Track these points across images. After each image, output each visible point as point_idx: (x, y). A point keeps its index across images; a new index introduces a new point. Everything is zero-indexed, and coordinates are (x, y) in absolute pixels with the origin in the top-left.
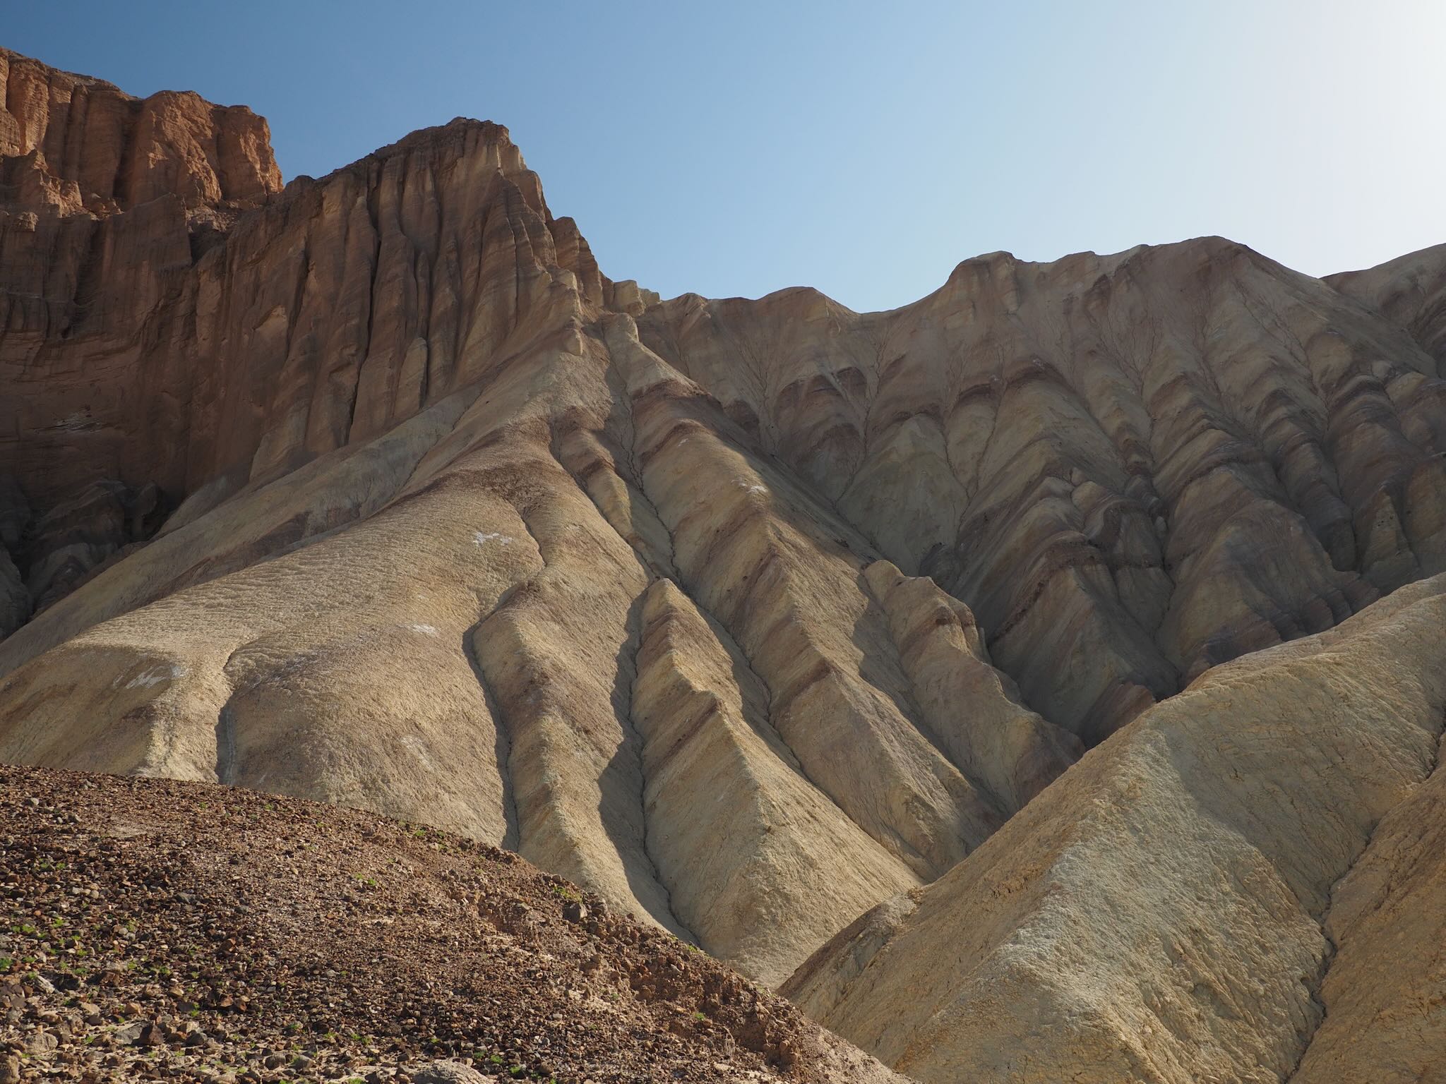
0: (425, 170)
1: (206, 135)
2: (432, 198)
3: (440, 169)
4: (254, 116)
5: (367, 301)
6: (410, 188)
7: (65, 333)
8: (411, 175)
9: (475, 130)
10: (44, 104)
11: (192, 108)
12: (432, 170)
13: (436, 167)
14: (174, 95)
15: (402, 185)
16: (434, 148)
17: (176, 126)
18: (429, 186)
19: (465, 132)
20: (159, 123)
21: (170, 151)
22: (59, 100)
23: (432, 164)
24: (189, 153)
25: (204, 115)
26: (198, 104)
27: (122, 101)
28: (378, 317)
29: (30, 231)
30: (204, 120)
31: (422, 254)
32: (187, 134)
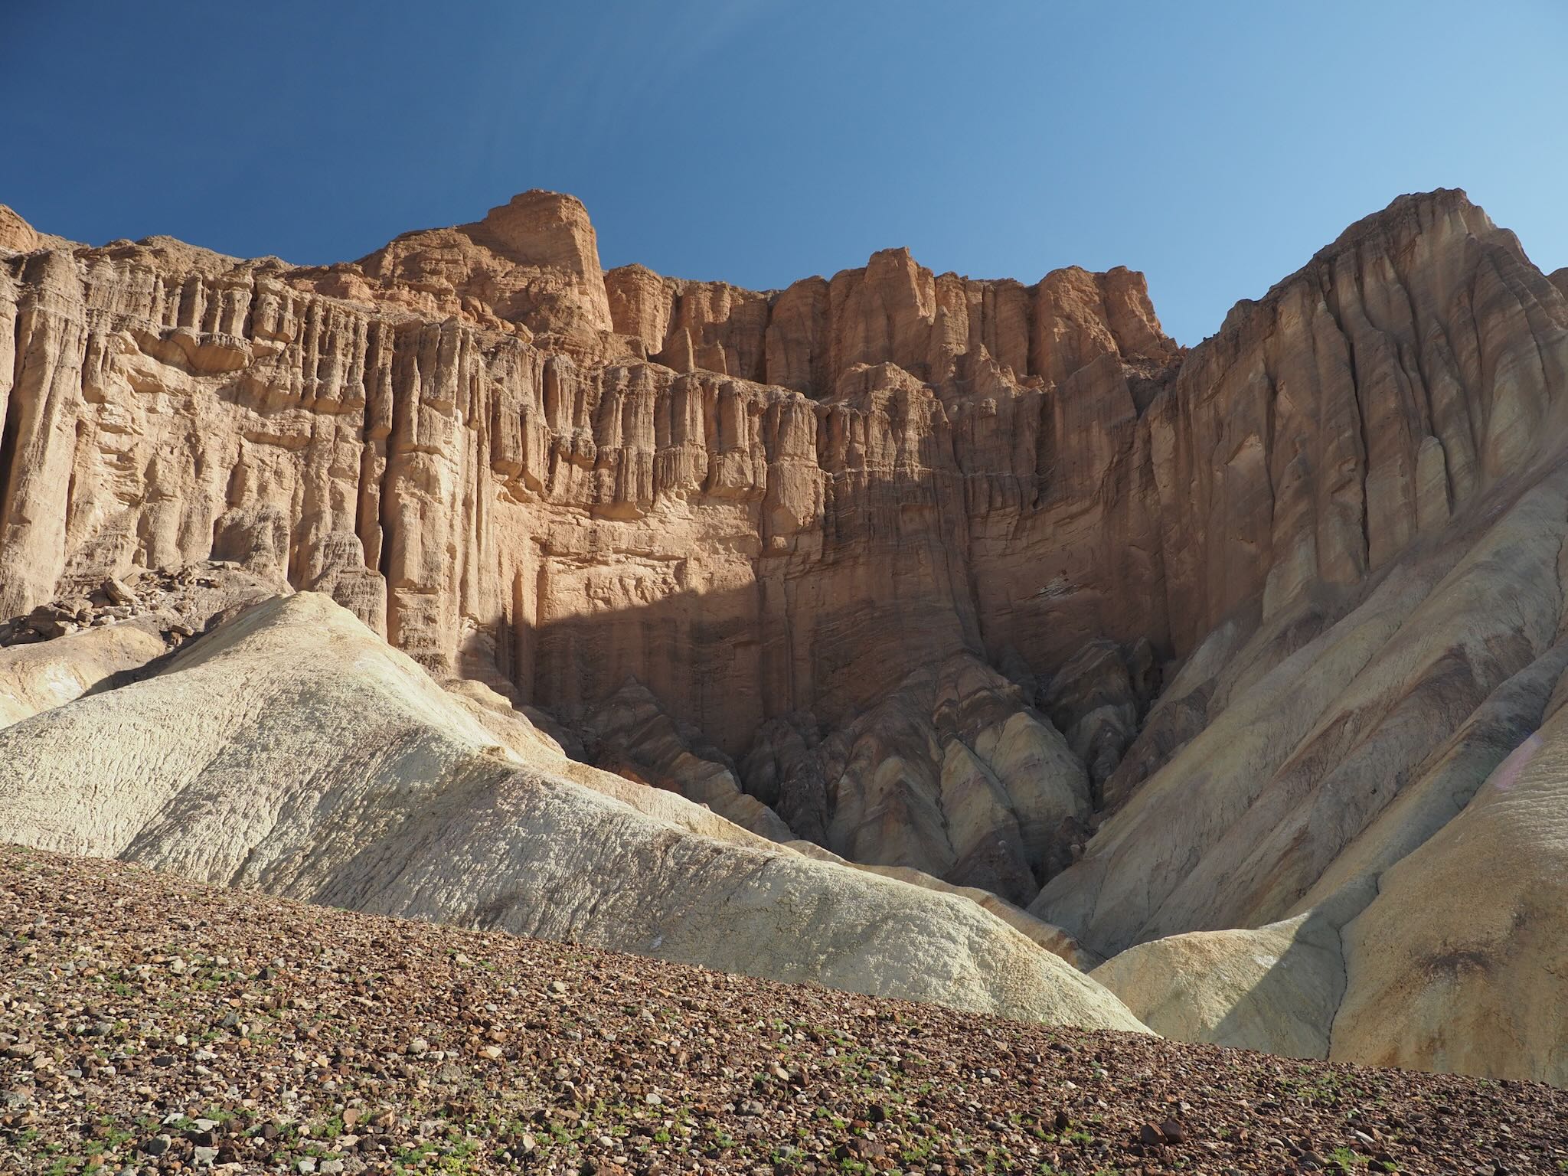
0: (1381, 258)
1: (1095, 302)
2: (1398, 286)
3: (1397, 252)
4: (1131, 273)
5: (1356, 408)
6: (1369, 281)
7: (1035, 504)
8: (1368, 268)
9: (1428, 202)
10: (964, 308)
11: (1079, 279)
12: (1389, 256)
13: (1392, 252)
14: (1063, 271)
15: (1359, 280)
16: (1386, 234)
17: (1071, 300)
18: (1391, 274)
19: (1417, 207)
20: (1056, 300)
21: (1070, 322)
22: (974, 302)
23: (1387, 250)
24: (1086, 322)
25: (1090, 283)
26: (1083, 275)
27: (1022, 289)
28: (1372, 423)
29: (992, 415)
30: (1091, 288)
31: (1405, 346)
32: (1081, 305)
